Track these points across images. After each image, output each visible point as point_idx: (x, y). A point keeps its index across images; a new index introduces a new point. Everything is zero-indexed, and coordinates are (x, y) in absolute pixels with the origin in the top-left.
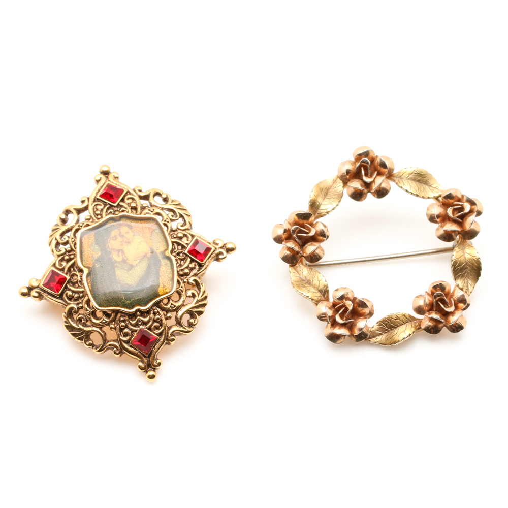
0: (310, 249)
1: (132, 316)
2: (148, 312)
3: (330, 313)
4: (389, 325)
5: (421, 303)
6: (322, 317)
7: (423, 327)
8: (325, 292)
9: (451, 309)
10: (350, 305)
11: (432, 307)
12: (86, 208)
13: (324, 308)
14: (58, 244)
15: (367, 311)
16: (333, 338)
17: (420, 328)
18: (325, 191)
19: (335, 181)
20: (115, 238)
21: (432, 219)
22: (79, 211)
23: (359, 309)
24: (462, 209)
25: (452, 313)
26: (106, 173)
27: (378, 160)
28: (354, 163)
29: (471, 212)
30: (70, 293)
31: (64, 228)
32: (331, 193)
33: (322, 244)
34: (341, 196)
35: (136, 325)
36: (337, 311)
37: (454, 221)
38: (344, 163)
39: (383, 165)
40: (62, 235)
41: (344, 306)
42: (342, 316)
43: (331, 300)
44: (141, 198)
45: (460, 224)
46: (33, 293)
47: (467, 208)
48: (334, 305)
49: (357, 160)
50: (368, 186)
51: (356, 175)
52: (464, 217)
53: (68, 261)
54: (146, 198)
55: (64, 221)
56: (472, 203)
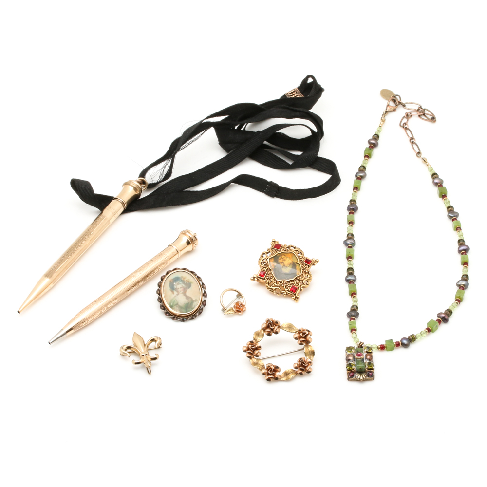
0: (256, 352)
1: (289, 282)
2: (293, 281)
3: (266, 371)
4: (286, 374)
5: (296, 365)
6: (263, 374)
7: (298, 373)
8: (263, 366)
9: (307, 365)
10: (273, 368)
11: (300, 366)
12: (270, 252)
13: (264, 371)
14: (261, 263)
15: (278, 369)
16: (269, 380)
17: (297, 374)
18: (257, 334)
19: (261, 331)
20: (280, 259)
21: (296, 339)
22: (267, 253)
23: (276, 369)
24: (305, 333)
25: (307, 366)
26: (274, 241)
27: (275, 321)
28: (266, 324)
29: (308, 334)
30: (268, 277)
31: (263, 258)
32: (260, 334)
33: (260, 351)
34: (263, 335)
35: (290, 285)
36: (268, 370)
37: (303, 338)
38: (263, 324)
39: (277, 323)
40: (263, 261)
41: (271, 368)
42: (271, 371)
43: (266, 368)
44: (287, 248)
45: (305, 338)
46: (255, 279)
47: (307, 333)
48: (267, 368)
49: (267, 322)
50: (272, 330)
51: (268, 327)
52: (306, 336)
53: (266, 268)
54: (288, 248)
55: (262, 257)
56: (309, 331)
